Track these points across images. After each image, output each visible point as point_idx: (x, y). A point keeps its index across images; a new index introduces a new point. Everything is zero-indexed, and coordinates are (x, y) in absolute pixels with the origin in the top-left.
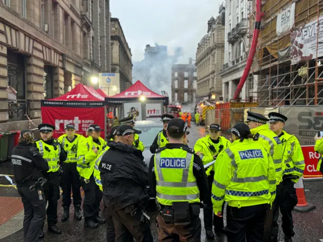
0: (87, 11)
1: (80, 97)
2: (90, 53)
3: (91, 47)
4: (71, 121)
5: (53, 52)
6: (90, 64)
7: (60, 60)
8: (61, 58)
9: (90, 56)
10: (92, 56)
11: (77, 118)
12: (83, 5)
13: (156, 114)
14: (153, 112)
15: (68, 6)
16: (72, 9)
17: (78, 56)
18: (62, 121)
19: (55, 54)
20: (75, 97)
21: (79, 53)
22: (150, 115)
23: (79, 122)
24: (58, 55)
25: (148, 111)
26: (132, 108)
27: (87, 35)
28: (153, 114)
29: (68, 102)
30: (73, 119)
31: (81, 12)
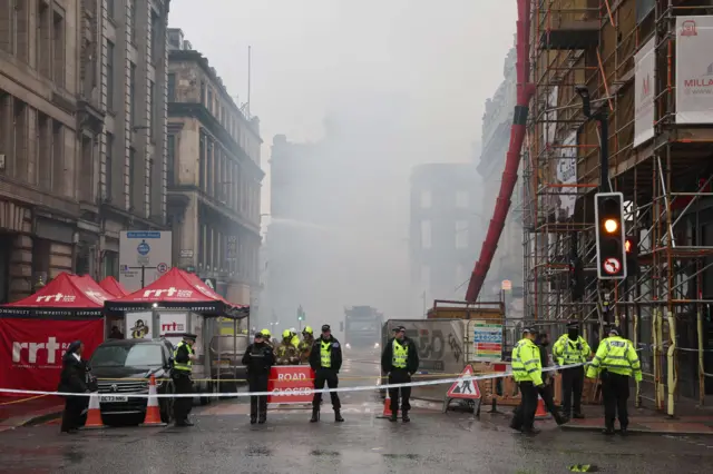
0: (94, 85)
1: (61, 299)
2: (100, 183)
3: (104, 167)
4: (41, 346)
5: (12, 206)
6: (97, 211)
7: (25, 219)
8: (28, 215)
9: (100, 190)
10: (104, 187)
11: (52, 340)
12: (83, 78)
13: (177, 331)
14: (172, 328)
15: (47, 100)
16: (57, 101)
17: (67, 201)
18: (25, 345)
19: (17, 209)
20: (52, 299)
21: (69, 193)
22: (166, 331)
23: (57, 346)
24: (22, 210)
25: (164, 326)
26: (139, 321)
27: (92, 142)
28: (171, 331)
29: (39, 309)
30: (46, 341)
31: (77, 96)
